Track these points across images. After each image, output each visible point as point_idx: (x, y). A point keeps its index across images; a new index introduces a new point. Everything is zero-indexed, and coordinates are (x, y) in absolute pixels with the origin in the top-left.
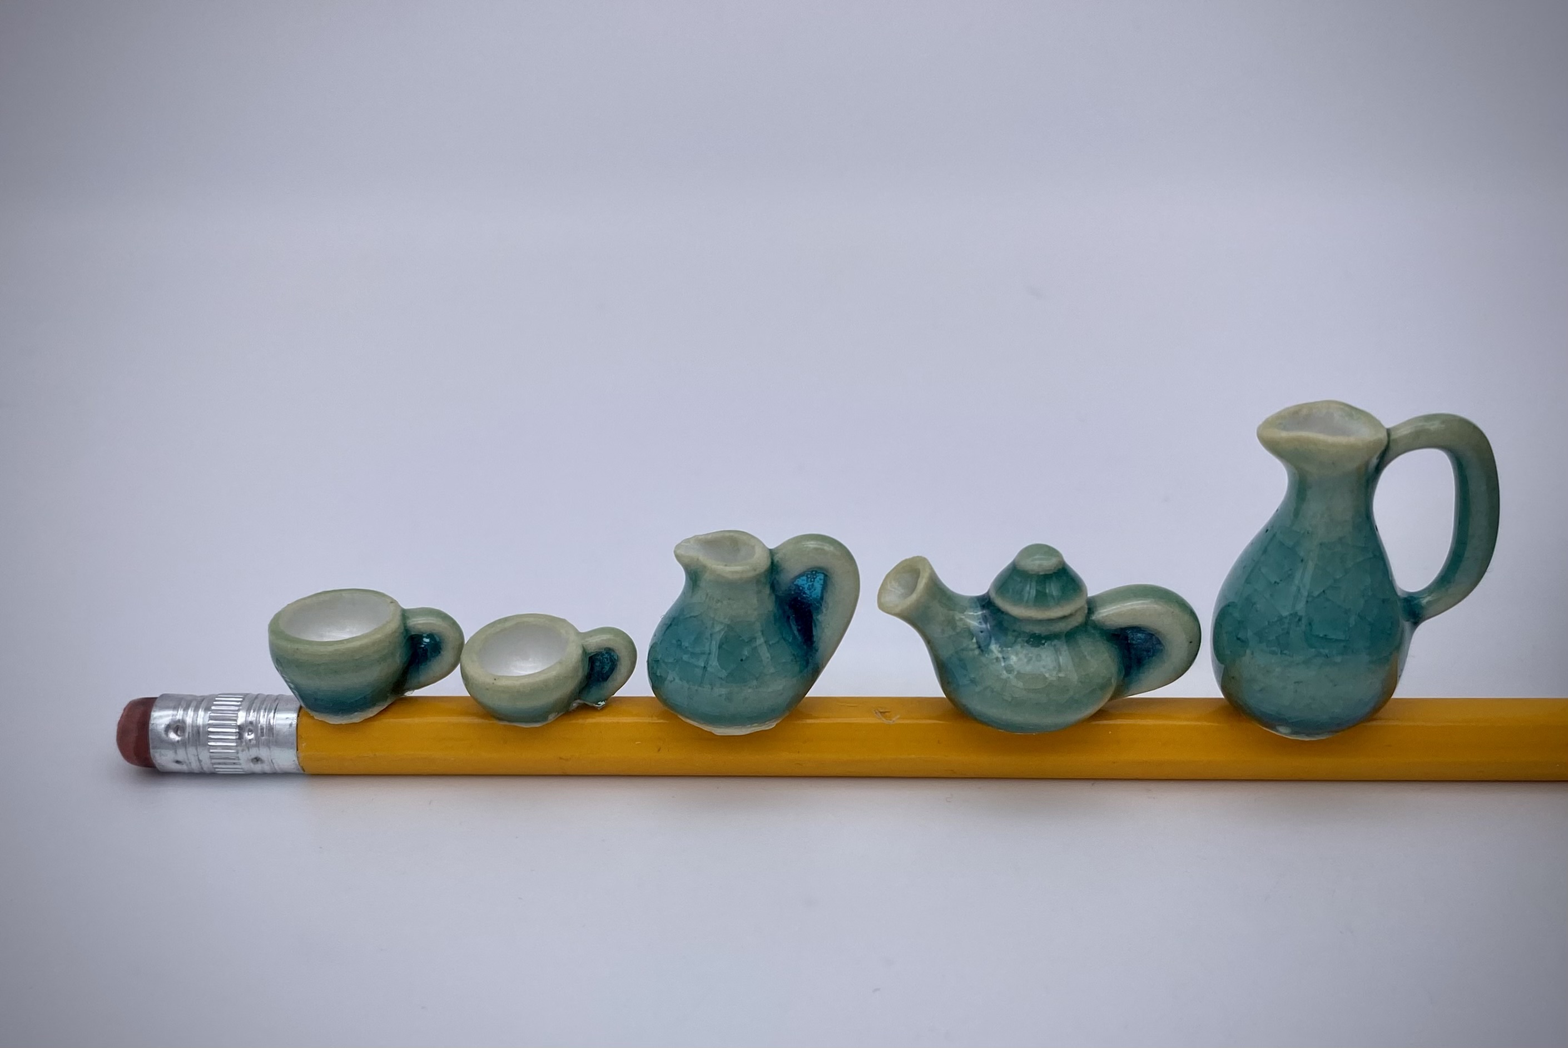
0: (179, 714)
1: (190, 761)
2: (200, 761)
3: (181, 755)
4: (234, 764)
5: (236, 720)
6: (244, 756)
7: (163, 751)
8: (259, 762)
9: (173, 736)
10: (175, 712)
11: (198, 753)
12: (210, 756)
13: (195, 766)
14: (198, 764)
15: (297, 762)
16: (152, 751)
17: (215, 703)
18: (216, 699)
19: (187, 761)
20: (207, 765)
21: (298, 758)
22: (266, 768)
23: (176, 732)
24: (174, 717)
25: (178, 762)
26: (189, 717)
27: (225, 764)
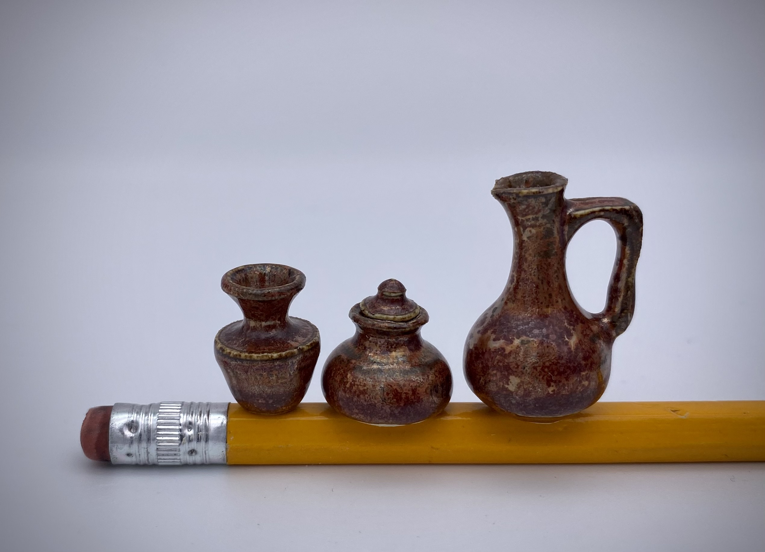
0: (134, 417)
1: (140, 453)
2: (148, 453)
3: (134, 449)
4: (175, 455)
5: (179, 420)
6: (186, 447)
7: (120, 446)
8: (194, 454)
9: (128, 434)
10: (130, 415)
11: (147, 446)
12: (157, 449)
13: (143, 458)
14: (146, 455)
15: (225, 452)
16: (110, 445)
17: (160, 407)
18: (161, 405)
19: (137, 454)
20: (153, 457)
21: (226, 449)
22: (197, 458)
23: (130, 430)
24: (129, 419)
25: (129, 455)
26: (142, 420)
27: (168, 455)
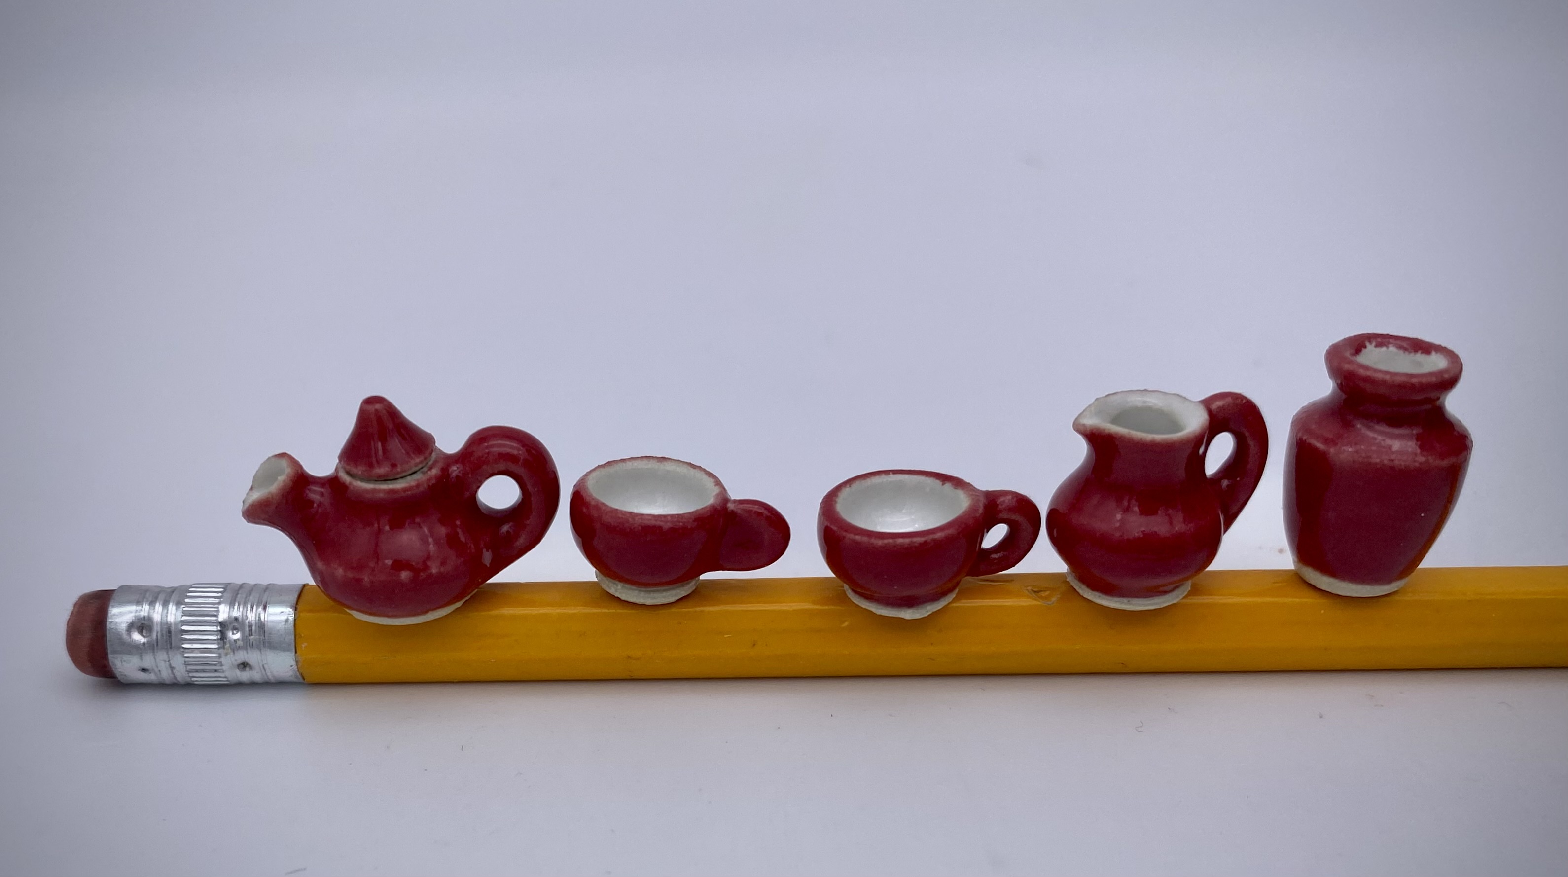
0: (144, 610)
1: (160, 669)
2: (172, 668)
3: (148, 661)
4: (216, 671)
5: (216, 616)
6: (229, 660)
7: (125, 657)
8: (247, 669)
9: (137, 637)
10: (139, 608)
11: (169, 657)
12: (185, 662)
13: (166, 675)
14: (170, 672)
15: (295, 667)
16: (110, 656)
17: (188, 594)
18: (190, 590)
19: (156, 670)
20: (181, 674)
21: (297, 662)
22: (255, 675)
23: (141, 633)
24: (137, 614)
25: (144, 670)
26: (159, 614)
27: (204, 671)
